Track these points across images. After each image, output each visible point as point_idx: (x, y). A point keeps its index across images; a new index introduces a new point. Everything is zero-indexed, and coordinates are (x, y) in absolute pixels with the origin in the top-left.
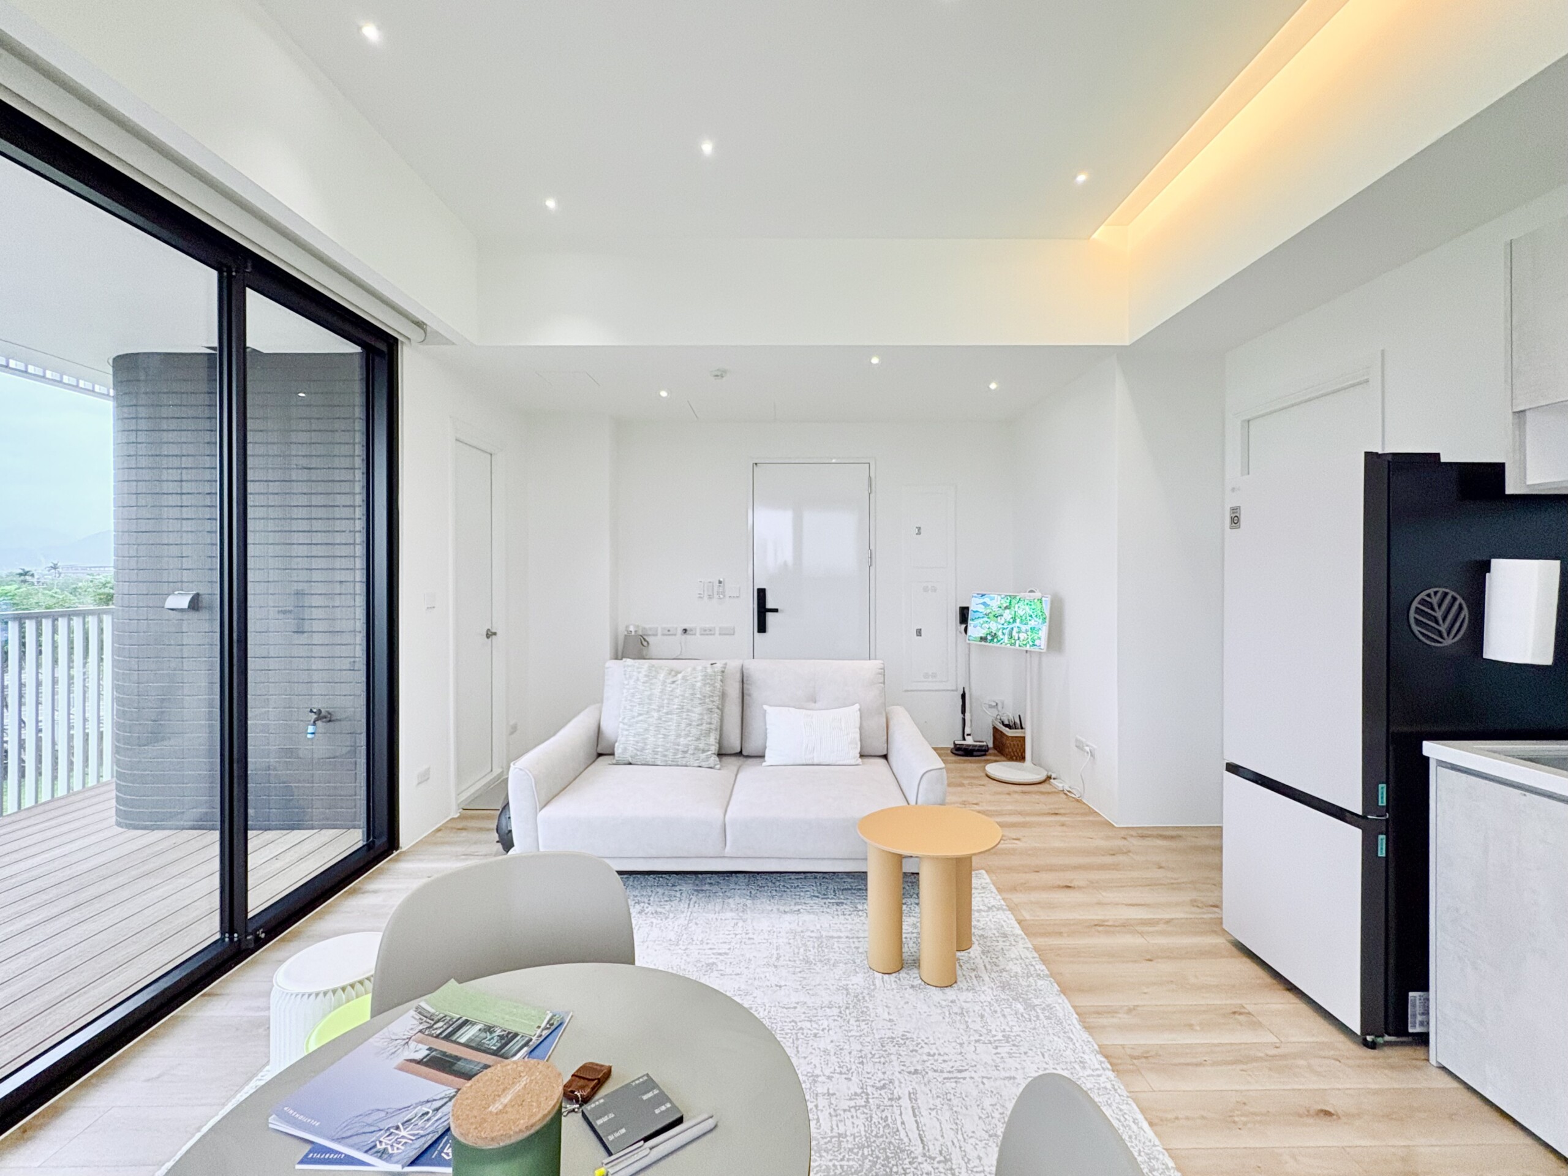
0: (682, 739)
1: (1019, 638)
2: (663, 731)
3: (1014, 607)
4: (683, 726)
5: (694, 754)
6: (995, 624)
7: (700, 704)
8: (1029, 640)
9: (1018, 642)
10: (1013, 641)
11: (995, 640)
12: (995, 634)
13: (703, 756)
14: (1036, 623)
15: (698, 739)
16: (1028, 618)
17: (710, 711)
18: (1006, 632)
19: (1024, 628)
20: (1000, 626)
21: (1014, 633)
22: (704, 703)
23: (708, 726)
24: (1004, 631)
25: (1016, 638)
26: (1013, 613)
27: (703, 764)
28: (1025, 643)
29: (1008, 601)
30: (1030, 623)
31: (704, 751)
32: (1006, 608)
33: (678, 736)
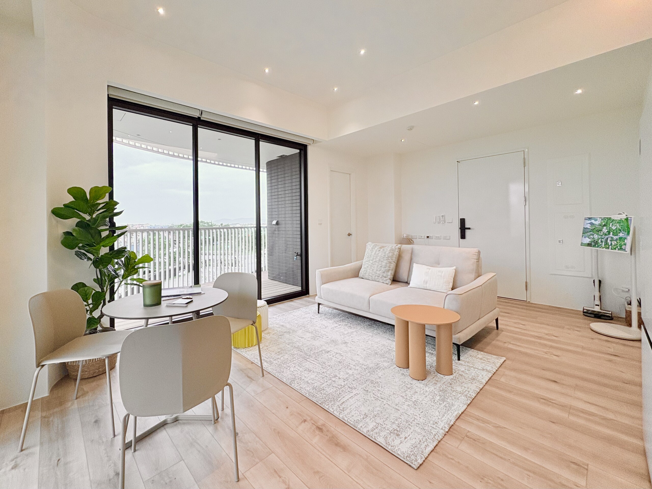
0: (378, 272)
1: (611, 244)
2: (372, 268)
3: (610, 225)
4: (379, 267)
5: (381, 278)
6: (597, 236)
7: (386, 259)
8: (618, 245)
9: (610, 246)
10: (607, 246)
11: (597, 245)
12: (597, 242)
13: (385, 279)
14: (623, 234)
15: (384, 272)
16: (618, 231)
17: (390, 263)
18: (603, 240)
19: (615, 238)
20: (600, 237)
21: (609, 241)
22: (388, 259)
23: (389, 268)
24: (602, 240)
25: (610, 244)
26: (609, 228)
27: (384, 282)
28: (615, 247)
29: (606, 221)
30: (619, 234)
31: (385, 277)
32: (604, 225)
33: (377, 270)
